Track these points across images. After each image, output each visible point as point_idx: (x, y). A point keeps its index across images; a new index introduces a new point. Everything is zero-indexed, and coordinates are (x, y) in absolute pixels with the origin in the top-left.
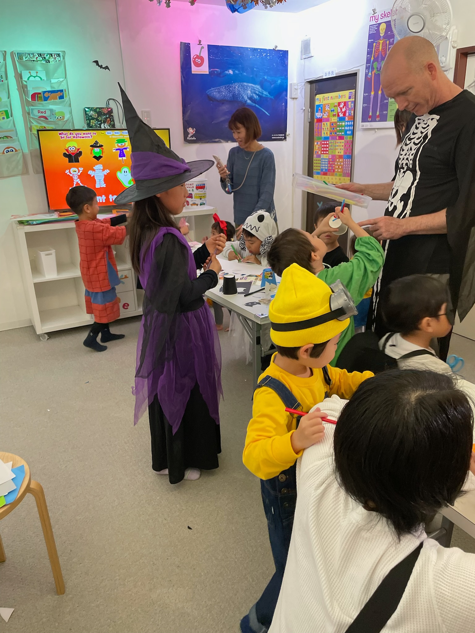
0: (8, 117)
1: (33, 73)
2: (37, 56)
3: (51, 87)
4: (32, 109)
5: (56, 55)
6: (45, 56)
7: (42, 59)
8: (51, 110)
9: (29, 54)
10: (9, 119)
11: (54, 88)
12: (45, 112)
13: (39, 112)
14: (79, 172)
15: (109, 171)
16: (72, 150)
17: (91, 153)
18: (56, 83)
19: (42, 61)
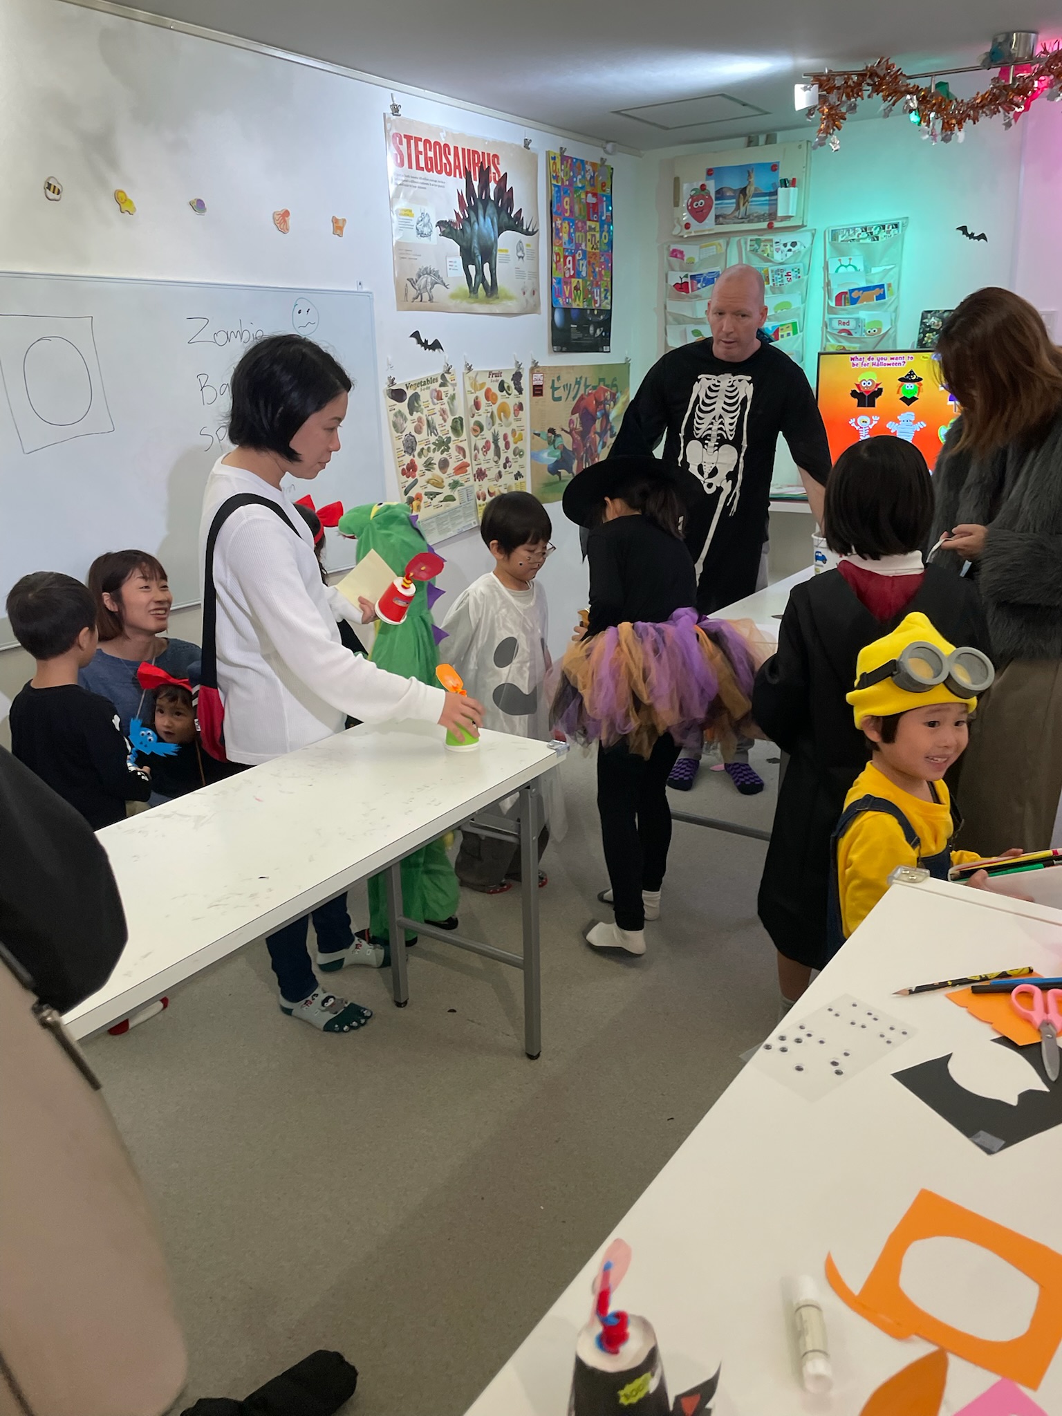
0: (794, 334)
1: (845, 261)
2: (860, 231)
3: (867, 281)
4: (831, 319)
5: (891, 227)
6: (873, 230)
7: (866, 235)
8: (857, 320)
9: (848, 230)
10: (796, 336)
11: (871, 282)
12: (848, 322)
13: (840, 323)
14: (871, 424)
15: (925, 425)
16: (867, 386)
17: (898, 392)
18: (877, 275)
19: (866, 238)
